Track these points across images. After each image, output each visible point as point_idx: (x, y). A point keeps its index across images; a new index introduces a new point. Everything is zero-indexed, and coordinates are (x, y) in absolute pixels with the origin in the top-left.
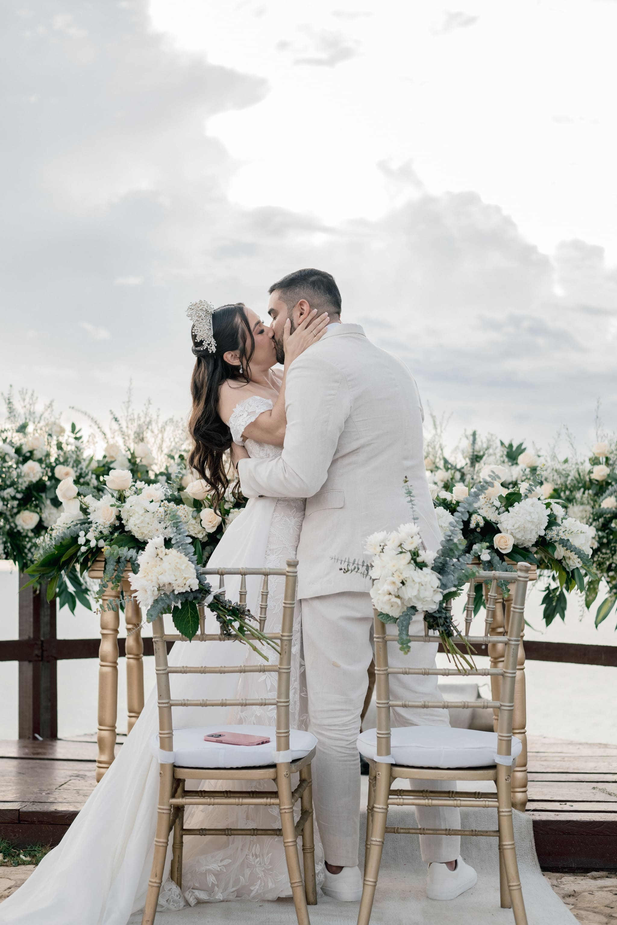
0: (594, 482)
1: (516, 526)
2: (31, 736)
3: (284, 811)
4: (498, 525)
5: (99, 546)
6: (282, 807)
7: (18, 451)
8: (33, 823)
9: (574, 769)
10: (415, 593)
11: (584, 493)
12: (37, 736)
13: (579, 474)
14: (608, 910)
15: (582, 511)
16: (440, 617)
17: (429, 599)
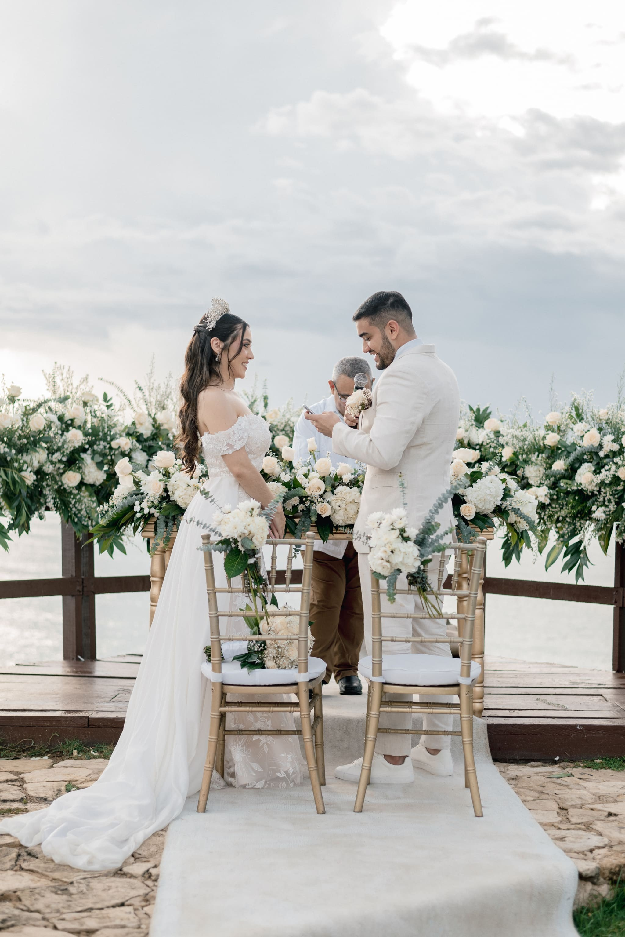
0: (547, 446)
1: (478, 498)
2: (75, 658)
3: (303, 716)
4: (465, 498)
5: (151, 513)
6: (302, 714)
7: (61, 419)
8: (99, 727)
9: (524, 684)
10: (400, 559)
11: (538, 456)
12: (80, 657)
13: (535, 439)
14: (541, 789)
15: (536, 471)
16: (418, 577)
17: (411, 565)
